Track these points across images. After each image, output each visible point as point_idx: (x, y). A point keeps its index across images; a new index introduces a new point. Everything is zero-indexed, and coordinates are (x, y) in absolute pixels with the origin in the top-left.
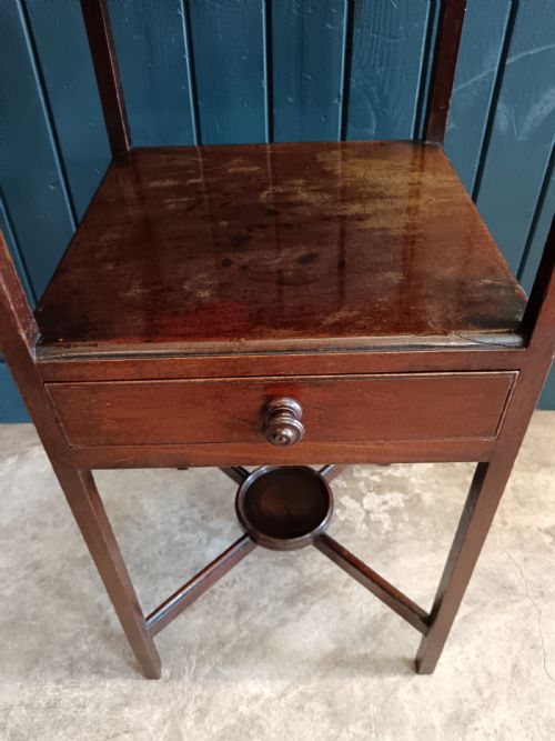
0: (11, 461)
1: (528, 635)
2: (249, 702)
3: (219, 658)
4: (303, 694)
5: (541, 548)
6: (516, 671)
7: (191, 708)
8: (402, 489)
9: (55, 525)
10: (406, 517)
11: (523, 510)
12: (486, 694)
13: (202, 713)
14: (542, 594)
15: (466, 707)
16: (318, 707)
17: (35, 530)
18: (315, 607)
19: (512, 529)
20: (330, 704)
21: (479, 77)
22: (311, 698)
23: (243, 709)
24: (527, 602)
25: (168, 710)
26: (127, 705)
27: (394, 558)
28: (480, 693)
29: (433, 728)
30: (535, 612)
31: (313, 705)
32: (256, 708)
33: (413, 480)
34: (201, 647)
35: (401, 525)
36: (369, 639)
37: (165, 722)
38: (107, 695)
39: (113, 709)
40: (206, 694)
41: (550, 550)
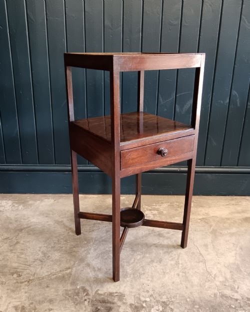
0: (38, 202)
5: (197, 222)
7: (93, 248)
8: (157, 210)
10: (158, 216)
13: (95, 250)
17: (46, 215)
20: (132, 249)
21: (170, 99)
25: (86, 249)
29: (160, 253)
33: (161, 209)
36: (144, 238)
37: (85, 251)
39: (70, 248)
40: (97, 246)
41: (199, 223)
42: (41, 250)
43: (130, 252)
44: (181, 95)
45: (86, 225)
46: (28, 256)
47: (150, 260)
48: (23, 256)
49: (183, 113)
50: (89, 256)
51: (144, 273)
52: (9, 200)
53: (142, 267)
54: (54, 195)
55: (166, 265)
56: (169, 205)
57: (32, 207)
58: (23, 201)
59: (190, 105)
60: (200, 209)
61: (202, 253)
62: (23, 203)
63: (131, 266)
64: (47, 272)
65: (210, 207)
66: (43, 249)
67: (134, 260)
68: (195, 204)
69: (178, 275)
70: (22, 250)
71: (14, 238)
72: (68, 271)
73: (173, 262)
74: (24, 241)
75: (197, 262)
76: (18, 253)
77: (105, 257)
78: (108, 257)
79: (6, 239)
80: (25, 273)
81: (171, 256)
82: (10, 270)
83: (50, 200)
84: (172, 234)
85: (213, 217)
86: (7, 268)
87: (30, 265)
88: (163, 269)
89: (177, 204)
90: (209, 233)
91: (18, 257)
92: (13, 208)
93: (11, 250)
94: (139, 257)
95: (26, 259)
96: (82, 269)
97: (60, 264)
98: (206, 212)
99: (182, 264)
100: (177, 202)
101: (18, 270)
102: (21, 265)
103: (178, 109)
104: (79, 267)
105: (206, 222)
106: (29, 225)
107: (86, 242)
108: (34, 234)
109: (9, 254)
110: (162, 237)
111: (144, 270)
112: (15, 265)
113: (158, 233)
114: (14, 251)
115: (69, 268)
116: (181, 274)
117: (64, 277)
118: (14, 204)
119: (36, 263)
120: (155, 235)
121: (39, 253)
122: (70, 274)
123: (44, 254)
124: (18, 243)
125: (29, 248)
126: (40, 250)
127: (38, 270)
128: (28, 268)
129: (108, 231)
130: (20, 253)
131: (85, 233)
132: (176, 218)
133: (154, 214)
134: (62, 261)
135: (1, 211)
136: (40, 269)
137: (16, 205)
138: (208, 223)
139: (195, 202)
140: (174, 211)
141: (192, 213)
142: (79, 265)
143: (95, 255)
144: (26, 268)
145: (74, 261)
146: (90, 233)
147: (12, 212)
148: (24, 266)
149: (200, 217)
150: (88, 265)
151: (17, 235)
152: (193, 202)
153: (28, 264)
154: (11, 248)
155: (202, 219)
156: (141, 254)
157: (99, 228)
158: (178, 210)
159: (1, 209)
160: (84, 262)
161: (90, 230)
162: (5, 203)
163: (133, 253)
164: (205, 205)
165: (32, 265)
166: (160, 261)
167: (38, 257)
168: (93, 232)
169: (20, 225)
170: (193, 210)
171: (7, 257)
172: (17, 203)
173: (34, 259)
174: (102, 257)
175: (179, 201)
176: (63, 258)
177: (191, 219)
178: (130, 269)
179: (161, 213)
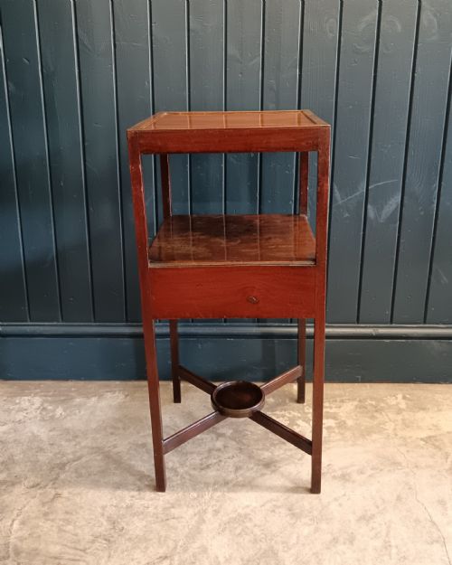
0: (94, 399)
1: (407, 484)
2: (243, 509)
3: (226, 489)
4: (274, 506)
5: (417, 446)
6: (399, 498)
7: (210, 510)
8: (335, 418)
9: (124, 429)
10: (337, 431)
11: (408, 429)
12: (381, 508)
13: (216, 512)
14: (417, 467)
15: (369, 513)
16: (283, 511)
17: (112, 430)
19: (401, 438)
20: (290, 510)
21: (358, 193)
22: (279, 507)
23: (240, 511)
24: (407, 470)
25: (196, 511)
26: (173, 507)
28: (378, 507)
29: (350, 521)
30: (412, 474)
31: (280, 510)
32: (248, 511)
33: (341, 414)
34: (214, 484)
35: (333, 434)
37: (195, 515)
38: (161, 503)
39: (165, 509)
40: (218, 504)
41: (422, 448)
42: (106, 514)
43: (288, 518)
44: (378, 187)
45: (192, 453)
46: (80, 527)
47: (329, 537)
48: (70, 528)
49: (382, 221)
50: (204, 527)
52: (36, 395)
53: (316, 554)
54: (124, 383)
55: (365, 549)
56: (356, 407)
57: (82, 413)
58: (62, 398)
59: (394, 206)
60: (420, 415)
61: (435, 519)
62: (63, 401)
63: (293, 551)
65: (440, 410)
66: (110, 511)
67: (298, 537)
68: (409, 402)
70: (67, 513)
71: (50, 485)
73: (378, 543)
74: (70, 493)
75: (428, 543)
76: (60, 520)
77: (238, 531)
78: (243, 530)
79: (33, 487)
81: (373, 528)
83: (117, 394)
84: (370, 476)
85: (449, 433)
86: (38, 558)
87: (84, 551)
89: (374, 403)
90: (444, 472)
91: (60, 530)
92: (44, 413)
93: (46, 514)
94: (306, 531)
95: (76, 535)
96: (193, 561)
97: (147, 548)
98: (435, 422)
99: (397, 547)
100: (372, 399)
101: (63, 562)
102: (68, 550)
103: (371, 213)
104: (186, 556)
105: (437, 447)
106: (78, 454)
107: (195, 495)
108: (90, 475)
109: (41, 524)
110: (348, 481)
111: (319, 561)
112: (55, 549)
113: (340, 473)
114: (51, 517)
115: (166, 557)
118: (46, 405)
119: (97, 544)
120: (334, 477)
121: (101, 519)
123: (113, 523)
124: (58, 496)
125: (81, 508)
126: (103, 515)
127: (103, 562)
128: (81, 556)
129: (237, 469)
130: (64, 520)
131: (192, 472)
132: (375, 436)
133: (329, 428)
134: (150, 540)
135: (20, 422)
136: (106, 558)
137: (50, 408)
138: (440, 449)
139: (409, 400)
140: (367, 419)
141: (406, 425)
142: (185, 550)
143: (216, 525)
144: (78, 558)
145: (175, 541)
146: (203, 472)
147: (43, 423)
148: (72, 551)
149: (424, 435)
150: (204, 550)
151: (56, 479)
152: (404, 398)
153: (81, 548)
154: (45, 509)
155: (428, 440)
156: (310, 522)
157: (220, 461)
158: (377, 418)
159: (20, 416)
160: (194, 542)
161: (202, 464)
162: (27, 403)
163: (292, 522)
164: (429, 406)
165: (88, 551)
166: (351, 540)
167: (100, 530)
168: (209, 471)
169: (59, 453)
170: (407, 416)
171: (39, 531)
172: (51, 403)
173: (92, 535)
174: (231, 531)
175: (375, 396)
176: (151, 532)
177: (405, 439)
178: (291, 559)
179: (342, 425)
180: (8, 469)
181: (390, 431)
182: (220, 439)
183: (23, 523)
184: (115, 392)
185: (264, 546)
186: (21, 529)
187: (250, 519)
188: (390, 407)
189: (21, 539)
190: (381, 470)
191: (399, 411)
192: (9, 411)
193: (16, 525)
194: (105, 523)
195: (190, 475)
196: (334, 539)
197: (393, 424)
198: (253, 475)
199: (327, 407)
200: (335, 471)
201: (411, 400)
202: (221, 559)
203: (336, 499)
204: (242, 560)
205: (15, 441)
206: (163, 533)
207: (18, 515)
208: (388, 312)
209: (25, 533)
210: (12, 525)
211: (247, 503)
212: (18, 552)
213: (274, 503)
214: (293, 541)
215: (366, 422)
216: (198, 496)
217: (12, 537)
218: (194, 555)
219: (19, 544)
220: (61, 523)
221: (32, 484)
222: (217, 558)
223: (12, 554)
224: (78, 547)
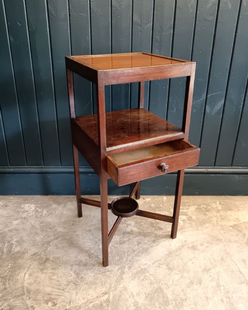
0: (62, 205)
1: (225, 251)
2: (144, 265)
3: (134, 255)
4: (159, 264)
5: (229, 230)
6: (222, 259)
7: (127, 266)
8: (186, 215)
10: (187, 222)
11: (223, 221)
12: (214, 264)
13: (130, 268)
14: (230, 241)
15: (208, 268)
16: (164, 267)
17: (73, 223)
18: (161, 243)
19: (220, 225)
20: (167, 266)
22: (162, 264)
23: (142, 266)
24: (225, 243)
25: (120, 267)
27: (184, 232)
29: (198, 272)
30: (228, 245)
31: (163, 266)
32: (146, 267)
33: (189, 213)
34: (128, 252)
35: (186, 224)
36: (178, 251)
37: (119, 269)
40: (131, 263)
41: (232, 231)
43: (167, 271)
44: (212, 96)
46: (60, 277)
47: (189, 281)
48: (55, 277)
49: (213, 114)
50: (124, 276)
51: (186, 299)
52: (32, 203)
53: (183, 290)
55: (207, 287)
56: (196, 209)
57: (57, 213)
58: (46, 205)
59: (220, 106)
60: (229, 213)
61: (241, 270)
62: (46, 207)
63: (171, 289)
64: (83, 298)
65: (239, 210)
67: (173, 281)
69: (222, 301)
70: (53, 269)
71: (43, 254)
72: (105, 297)
73: (214, 284)
74: (54, 258)
75: (239, 283)
76: (50, 273)
77: (142, 278)
78: (144, 277)
79: (34, 254)
80: (60, 300)
81: (210, 276)
82: (43, 297)
84: (207, 247)
85: (244, 223)
86: (40, 294)
87: (63, 290)
88: (205, 293)
89: (205, 206)
90: (244, 245)
91: (50, 279)
92: (37, 213)
93: (42, 270)
95: (58, 281)
96: (120, 295)
97: (96, 288)
98: (237, 217)
99: (223, 286)
100: (204, 204)
101: (53, 297)
102: (55, 290)
103: (208, 110)
104: (116, 292)
105: (239, 231)
106: (57, 236)
107: (118, 258)
108: (63, 248)
109: (40, 275)
110: (196, 249)
111: (185, 295)
112: (48, 290)
113: (191, 245)
114: (45, 271)
115: (106, 293)
116: (225, 299)
117: (101, 305)
118: (37, 209)
119: (70, 286)
120: (188, 248)
121: (71, 272)
122: (108, 301)
123: (77, 274)
124: (47, 259)
126: (72, 270)
127: (73, 296)
128: (62, 293)
129: (139, 243)
130: (51, 273)
131: (116, 245)
132: (207, 225)
133: (183, 220)
134: (97, 283)
135: (25, 218)
136: (75, 294)
137: (40, 210)
138: (241, 232)
139: (222, 204)
140: (203, 216)
141: (223, 218)
142: (116, 289)
143: (130, 274)
144: (61, 294)
145: (110, 284)
146: (121, 245)
147: (37, 219)
148: (57, 291)
149: (232, 224)
150: (126, 289)
151: (46, 250)
152: (220, 204)
153: (62, 288)
154: (41, 267)
155: (234, 226)
156: (179, 273)
157: (130, 239)
158: (207, 215)
159: (25, 215)
160: (120, 284)
161: (120, 241)
162: (28, 208)
163: (170, 272)
164: (233, 208)
165: (65, 290)
166: (200, 282)
167: (70, 278)
168: (124, 244)
169: (46, 235)
170: (222, 214)
171: (39, 279)
172: (40, 208)
173: (67, 281)
174: (138, 278)
175: (205, 203)
176: (97, 279)
177: (222, 226)
178: (170, 293)
179: (190, 219)
180: (21, 245)
181: (215, 222)
182: (129, 227)
183: (30, 275)
184: (72, 201)
185: (156, 286)
186: (30, 278)
187: (148, 271)
188: (213, 209)
189: (30, 284)
190: (212, 243)
191: (218, 211)
192: (18, 212)
193: (27, 276)
194: (73, 274)
195: (115, 247)
196: (191, 282)
197: (216, 218)
198: (147, 247)
199: (182, 209)
200: (188, 244)
201: (224, 205)
202: (135, 294)
203: (190, 260)
204: (145, 294)
205: (23, 229)
206: (103, 280)
207: (27, 271)
208: (213, 161)
209: (32, 280)
210: (24, 276)
211: (145, 262)
212: (29, 291)
213: (159, 262)
214: (170, 283)
215: (202, 217)
216: (120, 259)
217: (25, 283)
218: (120, 292)
219: (29, 287)
220: (50, 275)
221: (33, 253)
222: (132, 293)
223: (26, 293)
224: (60, 288)
